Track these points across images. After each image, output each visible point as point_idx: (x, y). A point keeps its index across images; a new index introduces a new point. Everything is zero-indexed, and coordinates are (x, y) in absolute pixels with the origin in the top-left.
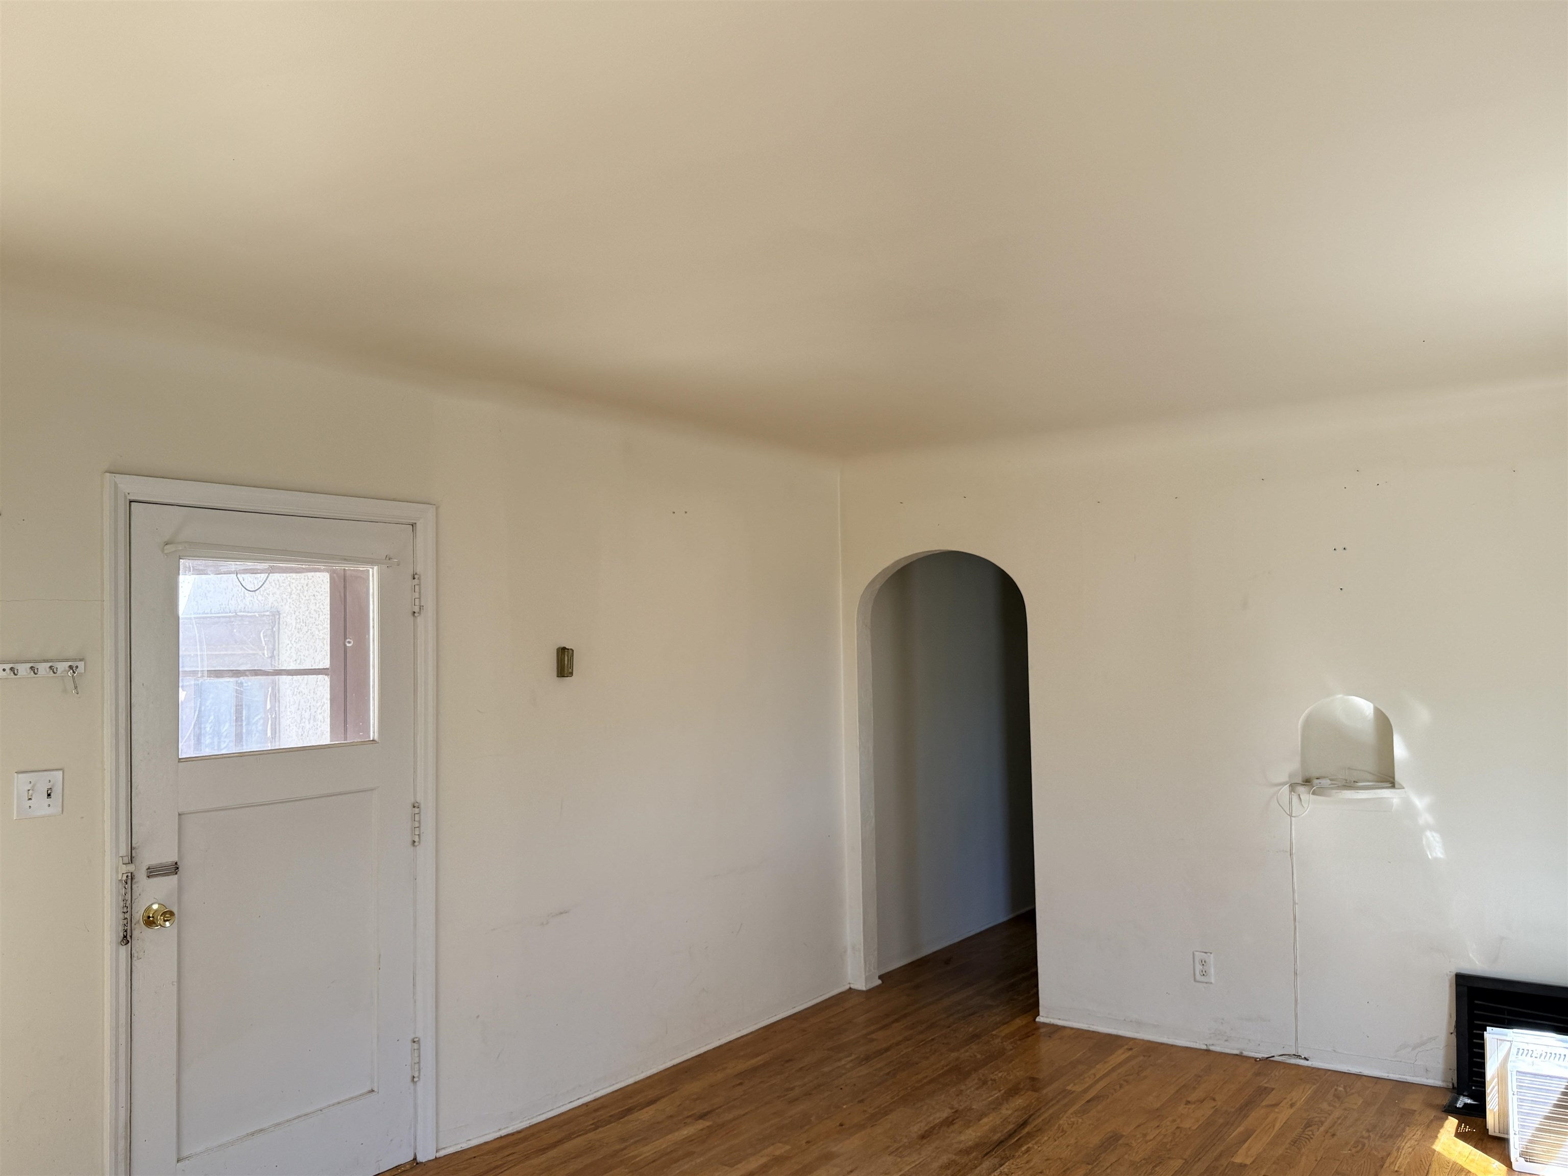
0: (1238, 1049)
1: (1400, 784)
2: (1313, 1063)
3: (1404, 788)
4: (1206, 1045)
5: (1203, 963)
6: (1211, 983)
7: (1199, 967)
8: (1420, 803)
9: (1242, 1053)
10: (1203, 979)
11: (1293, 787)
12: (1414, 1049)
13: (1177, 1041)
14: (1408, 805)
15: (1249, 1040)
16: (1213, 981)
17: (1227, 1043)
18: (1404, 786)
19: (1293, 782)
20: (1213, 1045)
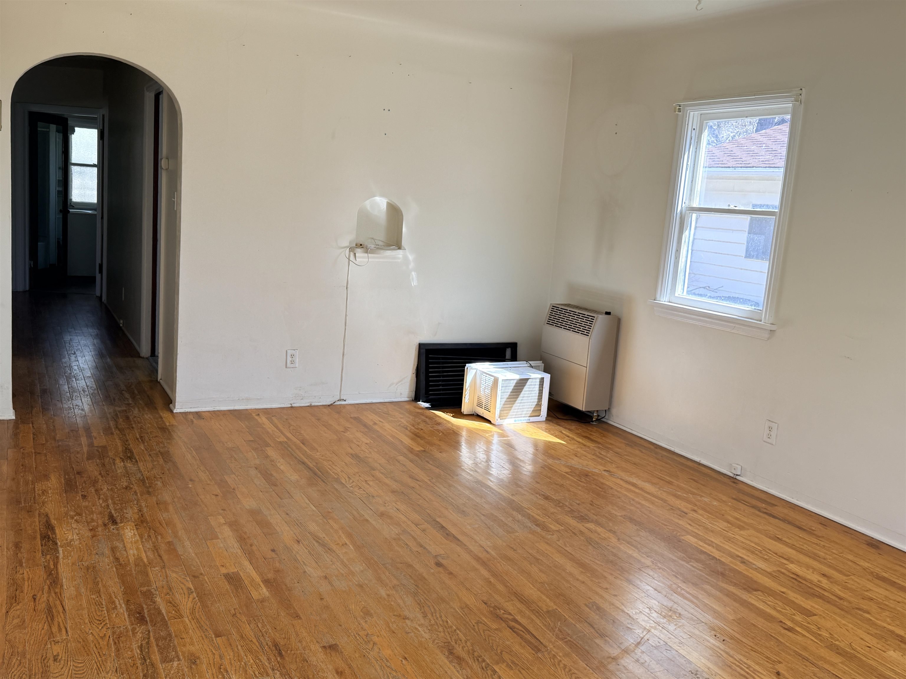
0: (309, 403)
1: (404, 248)
2: (349, 402)
3: (405, 250)
4: (291, 404)
5: (292, 356)
6: (296, 367)
7: (289, 359)
8: (411, 257)
9: (311, 404)
10: (292, 366)
11: (352, 249)
12: (396, 384)
13: (273, 405)
14: (405, 258)
15: (315, 396)
16: (297, 366)
17: (302, 401)
18: (406, 248)
19: (352, 246)
20: (294, 403)
